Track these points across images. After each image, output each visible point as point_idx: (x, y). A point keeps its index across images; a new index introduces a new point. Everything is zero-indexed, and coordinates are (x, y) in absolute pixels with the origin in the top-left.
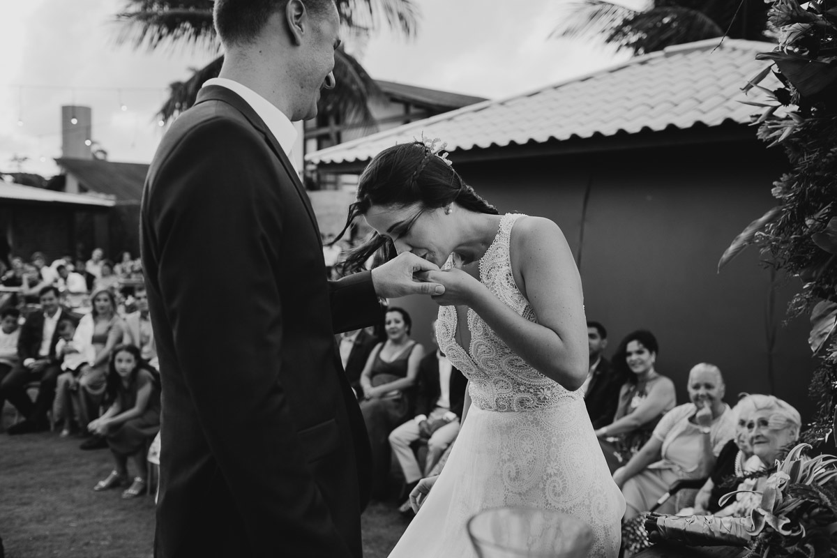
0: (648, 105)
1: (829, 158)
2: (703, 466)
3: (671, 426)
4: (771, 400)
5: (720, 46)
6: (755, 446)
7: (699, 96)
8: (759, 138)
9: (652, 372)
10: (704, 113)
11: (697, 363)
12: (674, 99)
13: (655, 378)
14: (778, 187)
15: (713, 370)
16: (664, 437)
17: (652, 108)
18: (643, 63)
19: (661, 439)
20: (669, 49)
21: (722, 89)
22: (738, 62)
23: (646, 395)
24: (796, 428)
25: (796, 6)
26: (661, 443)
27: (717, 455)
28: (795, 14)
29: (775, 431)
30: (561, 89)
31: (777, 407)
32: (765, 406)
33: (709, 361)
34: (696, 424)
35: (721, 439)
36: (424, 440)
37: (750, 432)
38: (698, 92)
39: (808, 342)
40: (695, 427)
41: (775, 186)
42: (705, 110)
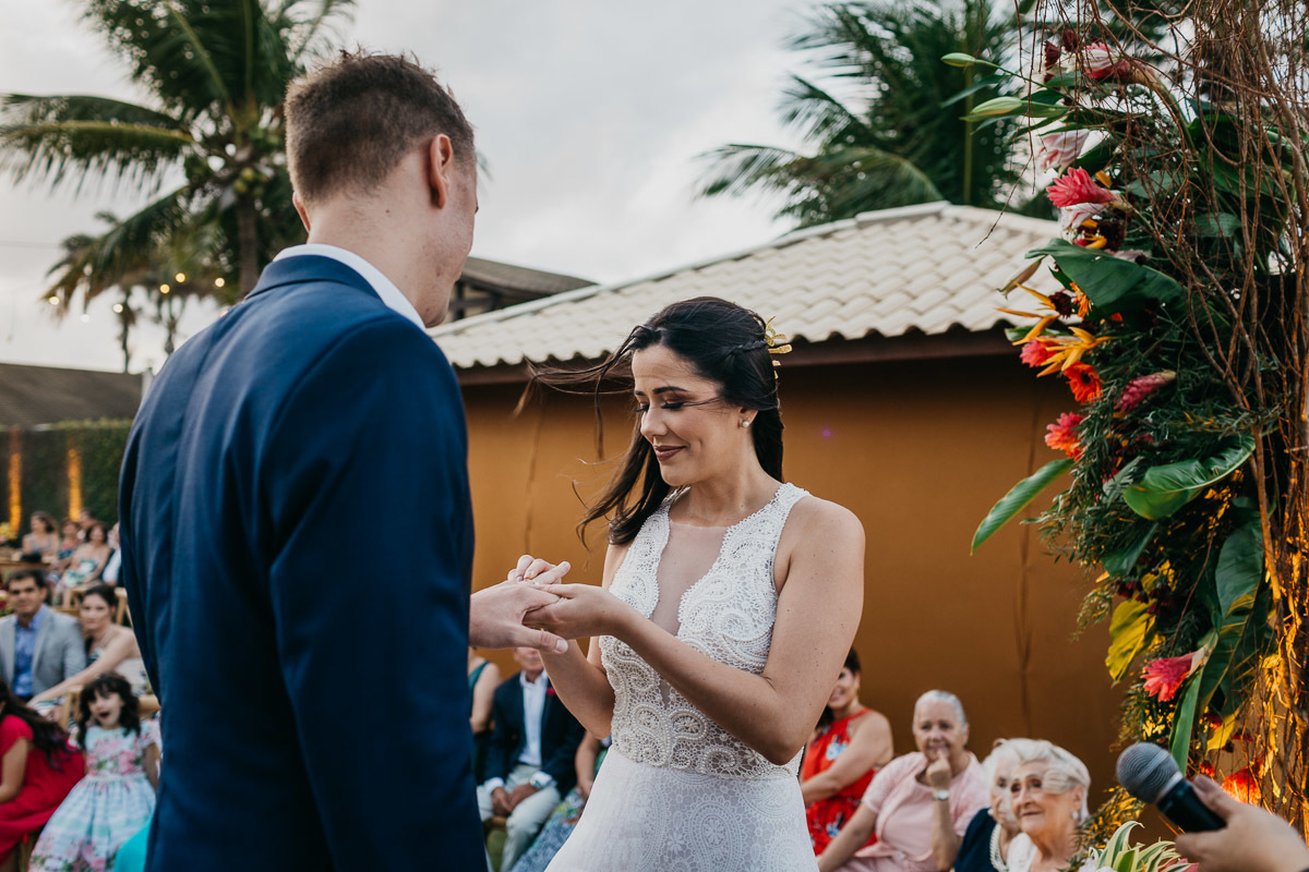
0: (837, 300)
1: (1132, 394)
2: (942, 852)
3: (890, 789)
4: (1043, 747)
5: (938, 216)
6: (1024, 819)
7: (912, 288)
8: (1025, 361)
9: (855, 706)
10: (921, 314)
11: (926, 690)
12: (875, 292)
13: (860, 714)
14: (1054, 433)
15: (951, 700)
16: (880, 806)
17: (844, 304)
18: (826, 236)
19: (874, 809)
20: (863, 216)
21: (945, 279)
22: (964, 239)
23: (848, 740)
24: (1081, 789)
25: (1086, 180)
26: (875, 816)
27: (962, 834)
28: (1084, 191)
29: (1053, 796)
30: (705, 271)
31: (1053, 758)
32: (1036, 756)
33: (944, 687)
34: (927, 785)
35: (966, 808)
36: (499, 819)
37: (1015, 797)
38: (909, 282)
39: (1104, 663)
40: (926, 789)
41: (1050, 432)
42: (921, 309)
